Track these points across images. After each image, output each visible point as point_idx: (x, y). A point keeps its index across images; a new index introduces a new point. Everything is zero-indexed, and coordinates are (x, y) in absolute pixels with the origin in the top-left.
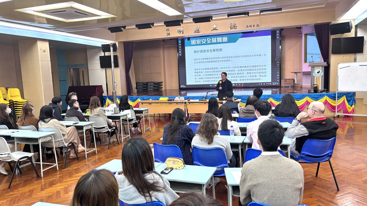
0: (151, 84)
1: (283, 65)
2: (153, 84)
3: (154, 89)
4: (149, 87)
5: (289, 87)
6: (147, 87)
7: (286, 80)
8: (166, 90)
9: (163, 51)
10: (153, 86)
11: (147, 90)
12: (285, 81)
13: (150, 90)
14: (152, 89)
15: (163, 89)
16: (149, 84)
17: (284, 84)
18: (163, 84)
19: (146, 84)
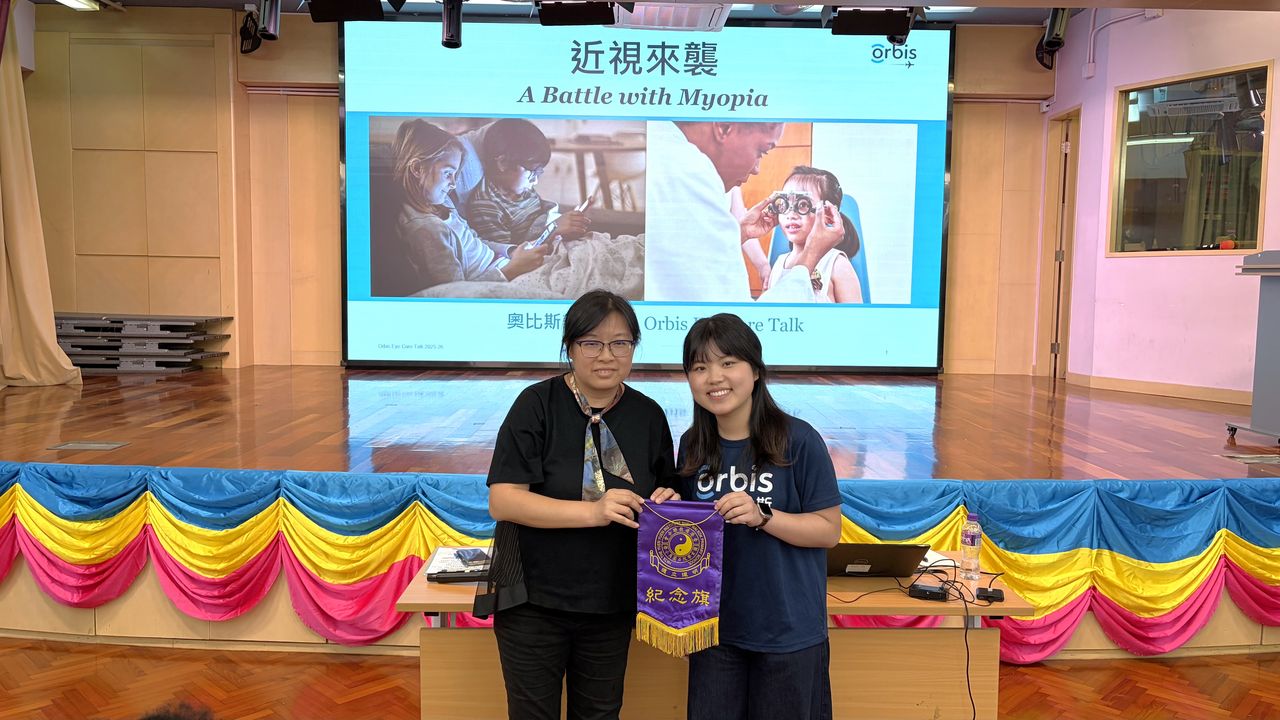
0: (143, 332)
2: (163, 328)
3: (169, 365)
4: (128, 347)
6: (117, 348)
8: (248, 370)
9: (242, 119)
10: (161, 346)
11: (116, 366)
13: (137, 367)
14: (150, 365)
15: (233, 362)
16: (130, 328)
18: (234, 329)
19: (105, 329)
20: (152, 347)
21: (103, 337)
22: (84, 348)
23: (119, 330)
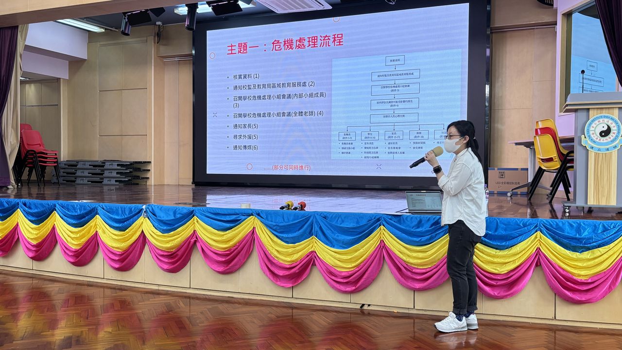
0: (111, 167)
1: (496, 125)
2: (118, 165)
3: (120, 182)
4: (106, 174)
5: (504, 194)
6: (102, 174)
7: (503, 171)
9: (159, 73)
10: (117, 173)
11: (101, 182)
12: (502, 176)
13: (109, 183)
14: (113, 182)
15: (151, 182)
16: (107, 166)
17: (498, 183)
18: (152, 167)
19: (99, 166)
20: (114, 174)
21: (99, 169)
22: (93, 174)
23: (103, 166)
